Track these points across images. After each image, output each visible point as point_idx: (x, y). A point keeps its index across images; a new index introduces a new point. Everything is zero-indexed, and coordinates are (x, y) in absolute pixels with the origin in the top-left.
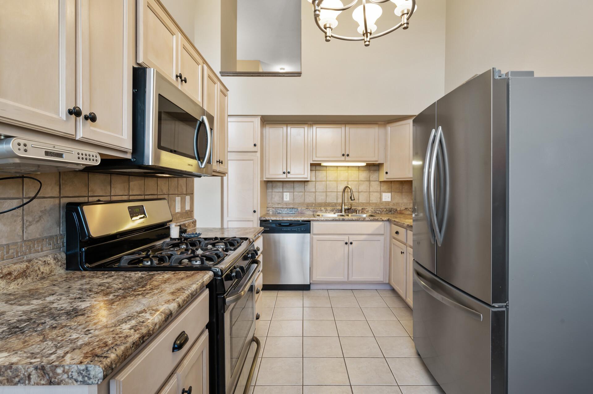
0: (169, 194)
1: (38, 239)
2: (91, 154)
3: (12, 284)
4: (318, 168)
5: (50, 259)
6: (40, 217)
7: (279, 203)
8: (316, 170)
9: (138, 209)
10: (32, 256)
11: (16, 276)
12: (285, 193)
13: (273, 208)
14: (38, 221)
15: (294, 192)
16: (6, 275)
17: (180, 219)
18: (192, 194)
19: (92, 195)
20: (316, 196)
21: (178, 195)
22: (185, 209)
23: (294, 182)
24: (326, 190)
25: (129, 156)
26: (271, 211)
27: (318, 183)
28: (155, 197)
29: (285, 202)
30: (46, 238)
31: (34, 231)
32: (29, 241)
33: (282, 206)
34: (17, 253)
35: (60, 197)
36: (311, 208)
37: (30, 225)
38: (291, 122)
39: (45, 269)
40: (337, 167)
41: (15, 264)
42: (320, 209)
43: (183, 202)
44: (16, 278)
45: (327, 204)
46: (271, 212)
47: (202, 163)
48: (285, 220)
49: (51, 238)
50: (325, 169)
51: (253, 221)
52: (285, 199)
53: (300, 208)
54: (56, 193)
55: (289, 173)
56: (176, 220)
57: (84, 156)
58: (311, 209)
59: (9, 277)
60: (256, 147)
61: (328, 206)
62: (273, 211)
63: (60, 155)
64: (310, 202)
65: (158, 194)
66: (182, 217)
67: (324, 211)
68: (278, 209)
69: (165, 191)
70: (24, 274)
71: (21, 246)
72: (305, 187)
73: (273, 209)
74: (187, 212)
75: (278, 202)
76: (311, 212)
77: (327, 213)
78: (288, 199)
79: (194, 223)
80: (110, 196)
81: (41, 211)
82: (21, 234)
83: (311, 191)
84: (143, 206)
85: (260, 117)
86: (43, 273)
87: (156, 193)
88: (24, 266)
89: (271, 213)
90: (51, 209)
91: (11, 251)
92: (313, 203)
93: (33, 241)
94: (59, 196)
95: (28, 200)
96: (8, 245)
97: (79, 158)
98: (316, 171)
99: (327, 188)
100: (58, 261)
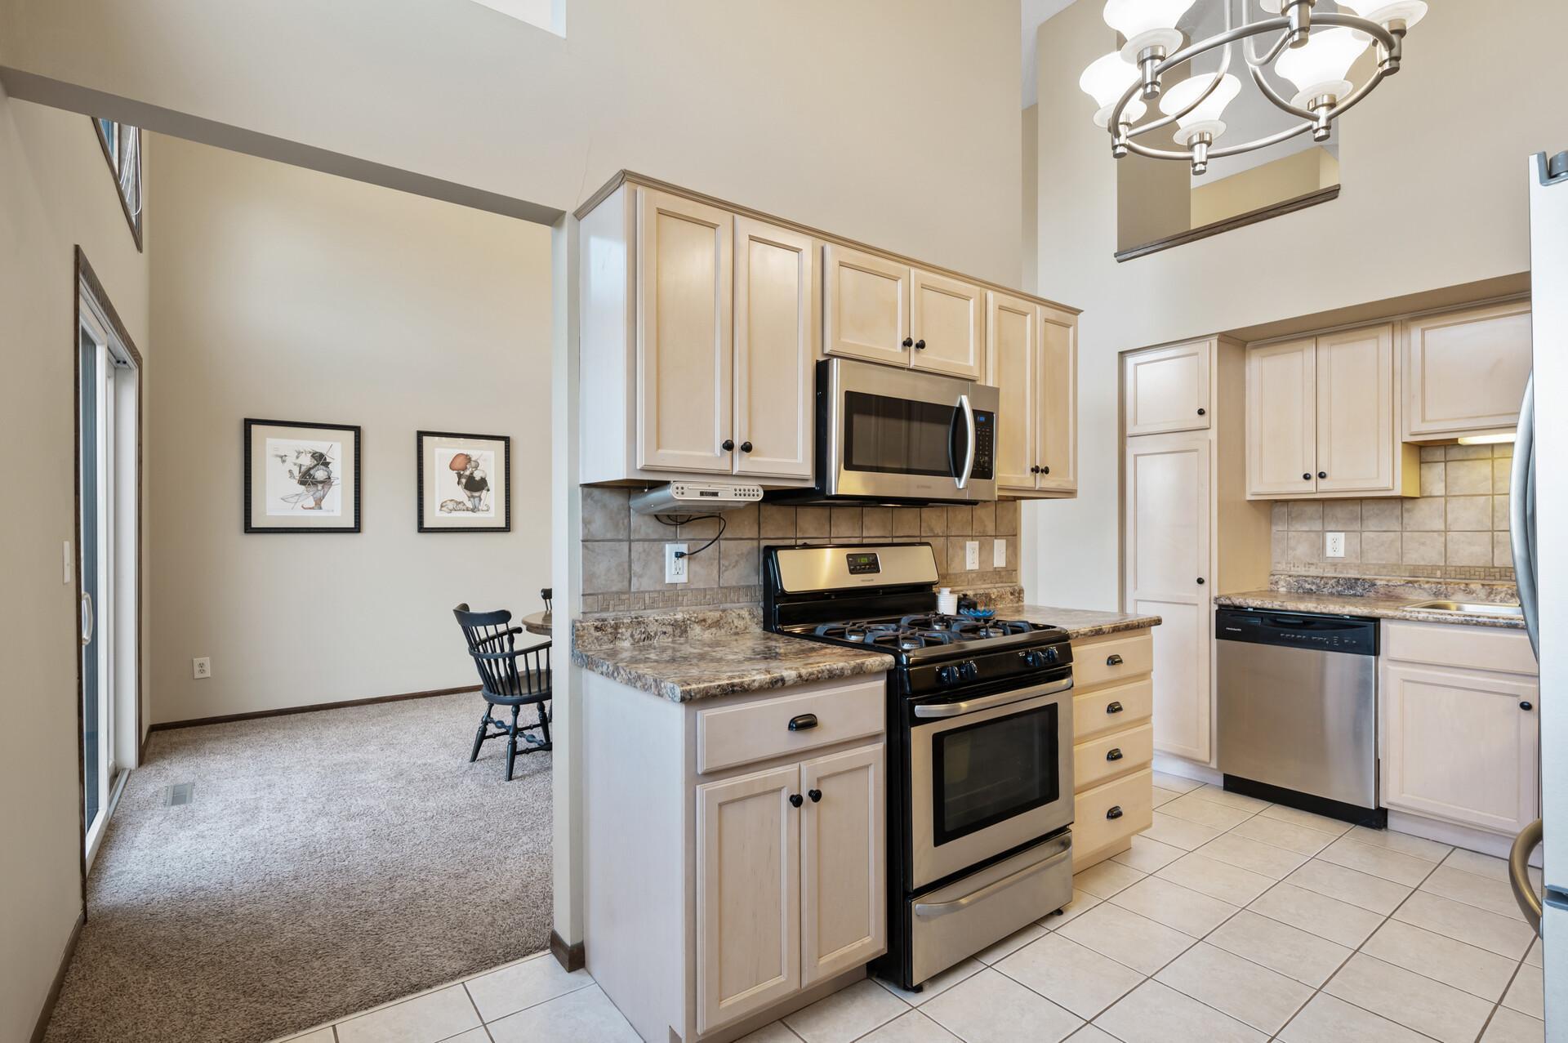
0: (947, 536)
1: (734, 587)
2: (751, 488)
3: (707, 632)
4: (1454, 453)
5: (744, 613)
6: (737, 562)
7: (1309, 564)
8: (1446, 462)
9: (866, 559)
10: (728, 605)
11: (710, 625)
12: (1329, 536)
13: (1290, 576)
14: (734, 567)
15: (1361, 532)
16: (702, 621)
17: (979, 583)
18: (1016, 535)
19: (801, 536)
20: (1449, 545)
21: (972, 538)
22: (993, 565)
23: (1361, 499)
24: (1490, 525)
25: (812, 484)
26: (1282, 583)
27: (1454, 504)
28: (917, 540)
29: (1329, 561)
30: (743, 587)
31: (732, 577)
32: (726, 588)
33: (1322, 570)
34: (713, 601)
35: (759, 539)
36: (1428, 582)
37: (726, 570)
38: (1331, 330)
39: (740, 624)
40: (1492, 446)
41: (710, 611)
42: (1463, 586)
43: (986, 551)
44: (710, 627)
45: (1498, 570)
46: (1283, 586)
47: (960, 480)
48: (1289, 608)
49: (748, 587)
50: (1489, 454)
51: (1196, 605)
52: (1329, 553)
53: (1381, 580)
54: (754, 534)
55: (1322, 476)
56: (966, 583)
57: (742, 492)
58: (1426, 586)
59: (703, 623)
60: (1205, 418)
61: (1500, 580)
62: (1289, 584)
63: (715, 494)
64: (1422, 563)
65: (923, 534)
66: (985, 580)
67: (1482, 593)
68: (1306, 581)
69: (938, 531)
70: (717, 624)
71: (718, 594)
72: (1405, 515)
73: (1288, 579)
74: (997, 572)
75: (1308, 560)
76: (1425, 594)
77: (1493, 601)
78: (1341, 553)
79: (1017, 595)
80: (830, 538)
81: (738, 555)
82: (717, 579)
83: (1427, 528)
84: (875, 554)
85: (1217, 337)
86: (737, 627)
87: (918, 534)
88: (717, 614)
89: (1283, 590)
90: (749, 553)
91: (708, 597)
92: (1435, 567)
93: (729, 588)
94: (757, 537)
95: (710, 542)
96: (705, 589)
97: (736, 495)
98: (1448, 464)
99: (1496, 520)
100: (754, 617)
